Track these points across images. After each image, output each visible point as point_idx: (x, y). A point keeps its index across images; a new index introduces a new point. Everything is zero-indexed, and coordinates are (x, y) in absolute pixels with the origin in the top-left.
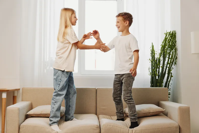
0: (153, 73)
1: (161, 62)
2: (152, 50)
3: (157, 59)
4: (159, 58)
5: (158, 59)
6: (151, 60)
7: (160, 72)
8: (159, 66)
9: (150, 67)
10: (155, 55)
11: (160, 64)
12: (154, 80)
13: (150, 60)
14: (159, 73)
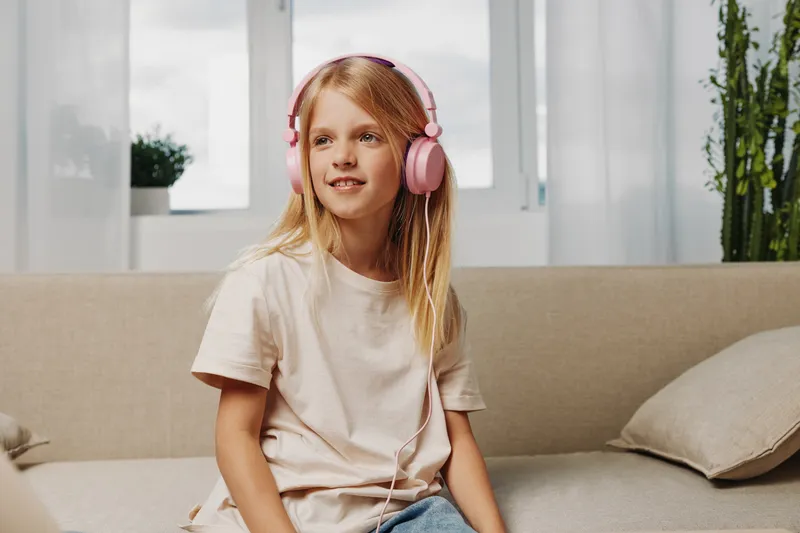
0: (735, 169)
1: (791, 97)
2: (725, 10)
3: (764, 71)
4: (776, 73)
5: (769, 76)
6: (722, 79)
7: (786, 167)
8: (782, 123)
9: (718, 134)
10: (746, 47)
11: (785, 109)
12: (745, 219)
13: (713, 80)
14: (778, 166)
